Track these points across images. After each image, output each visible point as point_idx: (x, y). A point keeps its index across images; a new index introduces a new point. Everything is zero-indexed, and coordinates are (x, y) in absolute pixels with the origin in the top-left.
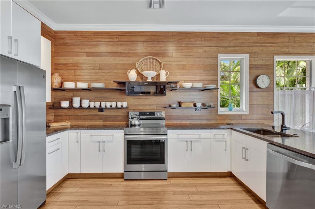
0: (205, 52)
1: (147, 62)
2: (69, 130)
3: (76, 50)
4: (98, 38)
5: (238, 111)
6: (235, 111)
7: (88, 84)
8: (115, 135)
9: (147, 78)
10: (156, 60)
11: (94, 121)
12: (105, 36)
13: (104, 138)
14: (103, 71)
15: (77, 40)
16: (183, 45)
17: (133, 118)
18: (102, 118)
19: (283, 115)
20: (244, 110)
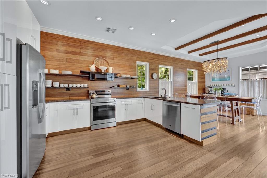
0: (130, 59)
1: (100, 61)
2: (50, 102)
3: (47, 46)
4: (66, 41)
5: (145, 89)
6: (144, 90)
7: (59, 72)
8: (84, 104)
9: (101, 70)
10: (105, 60)
11: (62, 97)
12: (71, 41)
13: (78, 106)
14: (69, 63)
15: (48, 39)
16: (120, 54)
17: (93, 94)
18: (69, 95)
19: (165, 90)
20: (148, 89)
